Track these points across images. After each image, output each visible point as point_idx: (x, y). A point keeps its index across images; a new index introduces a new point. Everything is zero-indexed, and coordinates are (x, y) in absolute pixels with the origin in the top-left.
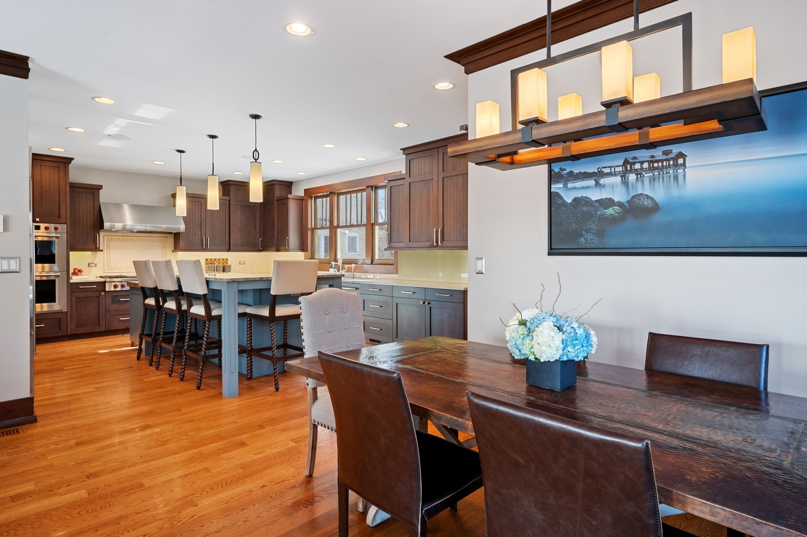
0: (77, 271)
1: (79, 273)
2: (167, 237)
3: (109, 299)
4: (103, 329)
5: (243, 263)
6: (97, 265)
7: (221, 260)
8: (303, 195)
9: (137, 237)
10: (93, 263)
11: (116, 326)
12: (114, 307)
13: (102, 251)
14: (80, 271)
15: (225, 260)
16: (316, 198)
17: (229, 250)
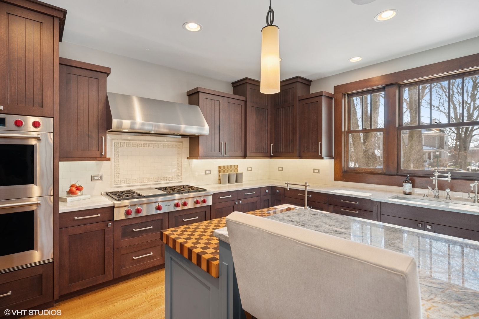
0: (74, 189)
1: (78, 192)
2: (182, 142)
3: (118, 232)
4: (110, 278)
5: (250, 169)
6: (103, 178)
7: (233, 167)
8: (333, 92)
9: (151, 141)
10: (97, 176)
11: (128, 269)
12: (126, 242)
13: (109, 159)
14: (79, 188)
15: (236, 167)
16: (351, 95)
17: (245, 157)
